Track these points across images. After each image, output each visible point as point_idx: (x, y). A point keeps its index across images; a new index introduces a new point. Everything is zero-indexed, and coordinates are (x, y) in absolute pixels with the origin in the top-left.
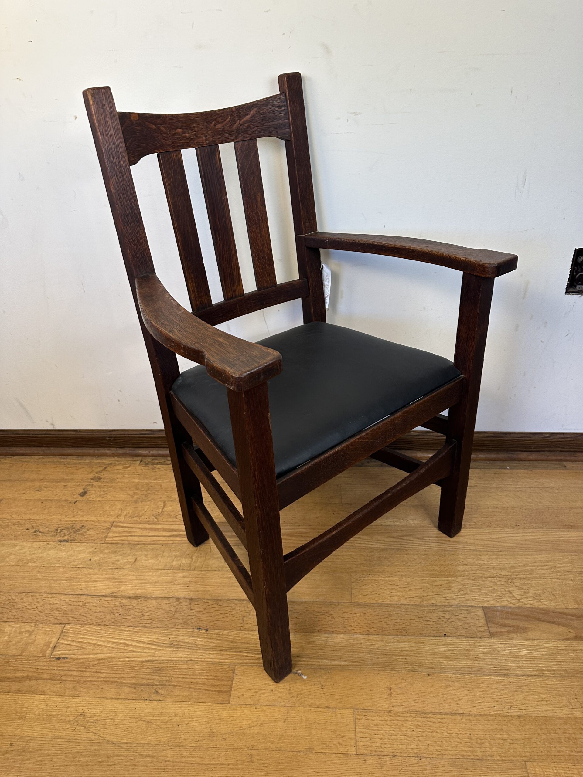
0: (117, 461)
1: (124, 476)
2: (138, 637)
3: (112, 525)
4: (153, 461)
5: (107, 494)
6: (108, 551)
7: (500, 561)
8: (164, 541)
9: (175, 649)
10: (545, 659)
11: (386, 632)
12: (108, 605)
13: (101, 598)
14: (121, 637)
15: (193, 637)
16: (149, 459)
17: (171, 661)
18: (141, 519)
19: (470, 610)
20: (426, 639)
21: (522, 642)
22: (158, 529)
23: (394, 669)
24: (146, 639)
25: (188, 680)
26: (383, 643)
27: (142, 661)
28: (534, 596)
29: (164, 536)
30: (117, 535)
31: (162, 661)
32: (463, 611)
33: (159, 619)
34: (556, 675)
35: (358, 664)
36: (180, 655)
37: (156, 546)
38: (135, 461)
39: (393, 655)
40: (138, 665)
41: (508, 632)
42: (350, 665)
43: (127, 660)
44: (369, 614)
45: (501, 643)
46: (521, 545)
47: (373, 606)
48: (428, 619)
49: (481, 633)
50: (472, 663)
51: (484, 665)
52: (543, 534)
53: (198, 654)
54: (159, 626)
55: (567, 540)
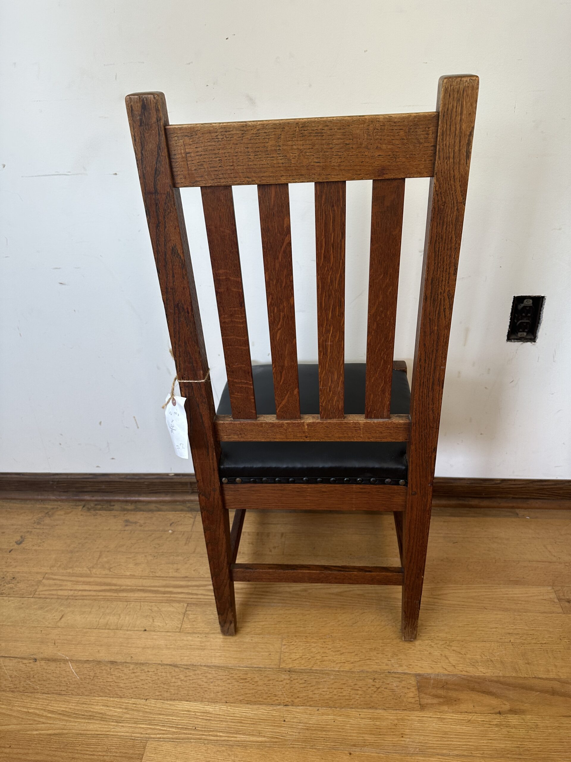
0: (59, 506)
1: (64, 523)
2: (50, 705)
3: (44, 578)
4: (96, 506)
5: (44, 542)
6: (35, 606)
7: (439, 622)
8: (94, 596)
9: (86, 721)
10: (475, 736)
11: (311, 703)
12: (26, 669)
13: (20, 660)
14: (34, 706)
15: (108, 706)
16: (92, 505)
17: (81, 734)
18: (74, 571)
19: (402, 678)
20: (353, 712)
21: (453, 716)
22: (90, 582)
23: (314, 747)
24: (58, 708)
25: (96, 757)
26: (306, 716)
27: (50, 735)
28: (471, 662)
29: (95, 591)
30: (47, 588)
31: (71, 735)
32: (395, 679)
33: (75, 686)
34: (486, 755)
35: (277, 740)
36: (91, 727)
37: (85, 601)
38: (77, 506)
39: (315, 730)
40: (45, 739)
41: (440, 704)
42: (268, 742)
43: (35, 733)
44: (296, 681)
45: (430, 717)
46: (463, 603)
47: (301, 672)
48: (357, 687)
49: (411, 705)
50: (398, 740)
51: (411, 743)
52: (487, 590)
53: (110, 727)
54: (75, 693)
55: (512, 597)
